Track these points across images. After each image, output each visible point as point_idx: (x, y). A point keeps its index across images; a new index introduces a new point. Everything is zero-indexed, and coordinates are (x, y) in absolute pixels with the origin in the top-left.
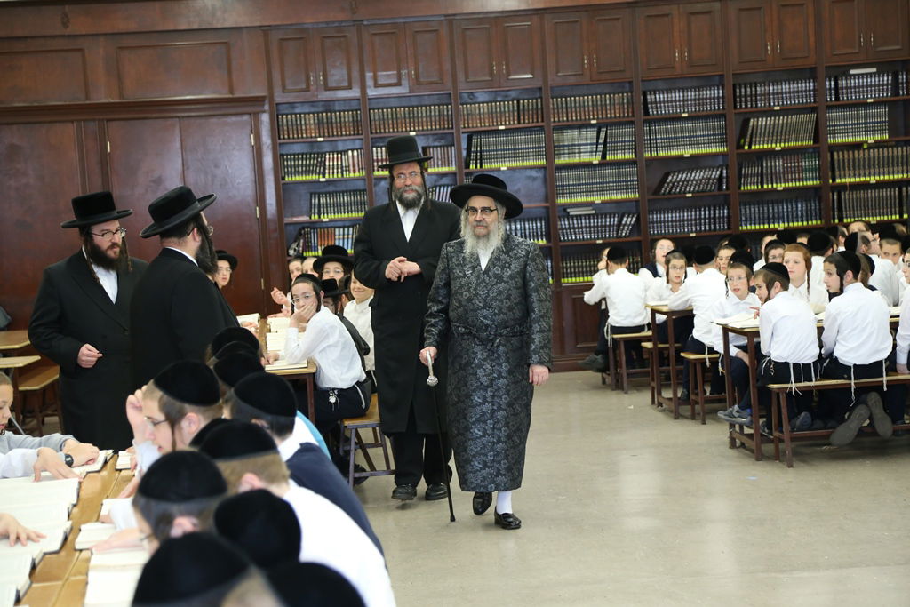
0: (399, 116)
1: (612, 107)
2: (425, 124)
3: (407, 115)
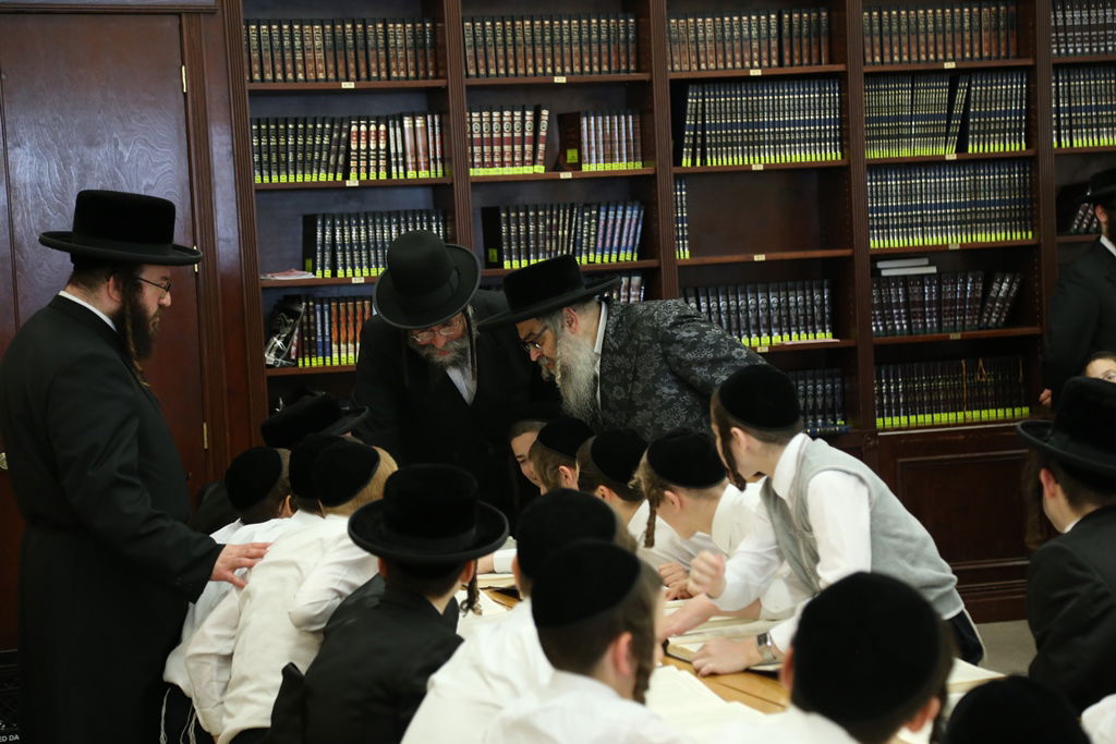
0: (519, 38)
1: (976, 35)
2: (576, 60)
3: (538, 38)
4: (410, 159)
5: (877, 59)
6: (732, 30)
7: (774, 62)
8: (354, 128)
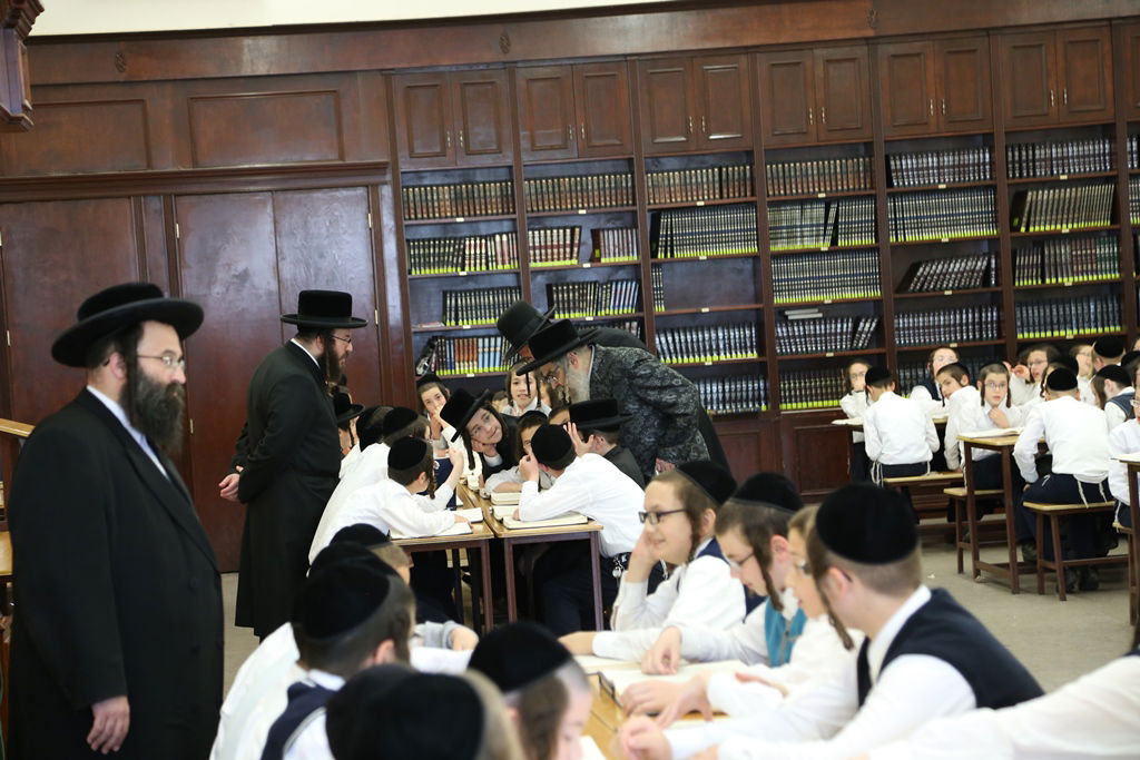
0: (562, 188)
1: (844, 177)
2: (596, 199)
3: (573, 188)
4: (499, 259)
5: (782, 192)
6: (691, 178)
7: (717, 196)
8: (467, 242)
